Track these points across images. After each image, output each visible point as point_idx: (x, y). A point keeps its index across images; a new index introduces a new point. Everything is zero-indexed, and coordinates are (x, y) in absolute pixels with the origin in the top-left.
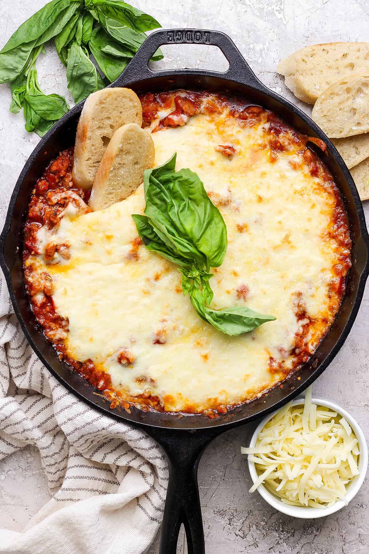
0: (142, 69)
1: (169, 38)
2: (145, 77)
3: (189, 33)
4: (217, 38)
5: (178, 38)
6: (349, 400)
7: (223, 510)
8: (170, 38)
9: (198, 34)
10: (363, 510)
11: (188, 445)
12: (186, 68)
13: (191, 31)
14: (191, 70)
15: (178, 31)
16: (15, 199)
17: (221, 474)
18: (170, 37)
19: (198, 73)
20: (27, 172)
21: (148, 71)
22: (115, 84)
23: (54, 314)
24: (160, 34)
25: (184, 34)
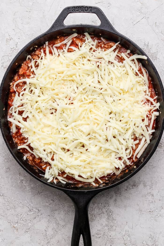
0: (60, 25)
1: (73, 10)
2: (62, 28)
3: (82, 8)
4: (95, 10)
5: (77, 10)
6: (142, 209)
9: (86, 8)
11: (84, 198)
12: (81, 24)
13: (83, 7)
14: (83, 25)
15: (77, 7)
16: (2, 85)
21: (63, 25)
22: (48, 31)
23: (21, 137)
24: (68, 8)
25: (80, 8)
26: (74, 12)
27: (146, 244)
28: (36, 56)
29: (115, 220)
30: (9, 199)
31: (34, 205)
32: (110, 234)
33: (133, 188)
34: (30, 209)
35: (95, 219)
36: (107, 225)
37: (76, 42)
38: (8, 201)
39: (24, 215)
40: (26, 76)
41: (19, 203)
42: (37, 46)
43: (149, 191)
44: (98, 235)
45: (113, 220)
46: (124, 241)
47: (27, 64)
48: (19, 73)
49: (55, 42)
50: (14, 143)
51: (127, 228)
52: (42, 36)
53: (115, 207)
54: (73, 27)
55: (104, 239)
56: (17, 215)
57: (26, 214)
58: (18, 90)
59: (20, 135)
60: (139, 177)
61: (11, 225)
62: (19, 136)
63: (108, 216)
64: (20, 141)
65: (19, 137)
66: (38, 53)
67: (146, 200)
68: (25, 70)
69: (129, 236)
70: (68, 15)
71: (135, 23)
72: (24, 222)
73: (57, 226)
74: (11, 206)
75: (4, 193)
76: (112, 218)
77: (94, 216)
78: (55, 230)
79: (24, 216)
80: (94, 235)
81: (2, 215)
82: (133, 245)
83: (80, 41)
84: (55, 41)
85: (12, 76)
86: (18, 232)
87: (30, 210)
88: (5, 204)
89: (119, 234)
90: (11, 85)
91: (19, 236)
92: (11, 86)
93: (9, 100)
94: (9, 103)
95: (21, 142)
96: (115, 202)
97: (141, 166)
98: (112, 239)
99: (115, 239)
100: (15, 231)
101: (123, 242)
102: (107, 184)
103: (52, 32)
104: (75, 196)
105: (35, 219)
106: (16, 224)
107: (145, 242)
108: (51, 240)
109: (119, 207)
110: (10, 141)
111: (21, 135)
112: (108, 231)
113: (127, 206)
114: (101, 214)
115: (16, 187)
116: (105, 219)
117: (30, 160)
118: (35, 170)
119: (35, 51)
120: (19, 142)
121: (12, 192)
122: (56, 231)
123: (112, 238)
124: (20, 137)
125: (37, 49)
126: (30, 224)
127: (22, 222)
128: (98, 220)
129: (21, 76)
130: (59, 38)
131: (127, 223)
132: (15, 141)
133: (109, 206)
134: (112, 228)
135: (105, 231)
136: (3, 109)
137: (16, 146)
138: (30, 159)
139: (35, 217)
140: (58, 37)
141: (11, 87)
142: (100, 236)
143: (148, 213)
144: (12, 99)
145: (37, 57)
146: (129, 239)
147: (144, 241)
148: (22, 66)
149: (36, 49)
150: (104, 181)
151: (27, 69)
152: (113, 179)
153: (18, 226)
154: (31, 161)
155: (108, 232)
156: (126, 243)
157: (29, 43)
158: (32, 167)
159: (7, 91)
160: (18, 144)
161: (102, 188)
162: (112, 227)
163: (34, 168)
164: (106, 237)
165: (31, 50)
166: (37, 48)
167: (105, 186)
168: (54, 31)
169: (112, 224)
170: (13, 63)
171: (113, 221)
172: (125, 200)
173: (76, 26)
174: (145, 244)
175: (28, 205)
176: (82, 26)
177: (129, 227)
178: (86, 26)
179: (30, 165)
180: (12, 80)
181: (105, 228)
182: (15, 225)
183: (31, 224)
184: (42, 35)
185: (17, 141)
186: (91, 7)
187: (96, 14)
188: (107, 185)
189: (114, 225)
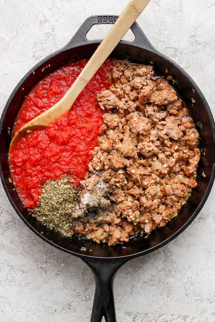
2: (84, 43)
3: (111, 18)
5: (104, 21)
6: (210, 250)
7: (130, 312)
8: (99, 21)
9: (116, 18)
11: (108, 267)
13: (112, 17)
15: (104, 16)
17: (130, 290)
21: (85, 40)
25: (108, 18)
29: (175, 263)
32: (167, 281)
33: (199, 222)
35: (148, 260)
44: (152, 282)
45: (172, 262)
46: (186, 291)
51: (189, 273)
53: (175, 246)
55: (159, 287)
56: (47, 252)
57: (58, 251)
60: (208, 208)
61: (38, 264)
63: (165, 257)
69: (192, 284)
70: (92, 26)
71: (209, 5)
72: (55, 261)
74: (38, 240)
76: (170, 260)
77: (147, 257)
79: (55, 254)
80: (146, 281)
81: (26, 251)
82: (197, 296)
86: (46, 275)
88: (31, 237)
89: (180, 281)
91: (48, 280)
96: (175, 240)
97: (184, 227)
98: (170, 288)
99: (174, 288)
100: (43, 273)
101: (184, 292)
104: (96, 264)
105: (70, 259)
106: (45, 264)
107: (212, 293)
108: (90, 287)
109: (180, 246)
112: (165, 277)
113: (191, 245)
114: (156, 254)
116: (162, 260)
123: (169, 286)
126: (62, 265)
127: (53, 261)
128: (152, 262)
131: (190, 267)
134: (170, 273)
135: (161, 277)
139: (69, 255)
142: (154, 283)
146: (192, 288)
153: (47, 267)
155: (165, 279)
156: (188, 294)
162: (170, 271)
164: (162, 285)
169: (170, 268)
171: (172, 264)
172: (189, 237)
174: (213, 296)
177: (192, 273)
181: (162, 272)
182: (43, 265)
183: (64, 265)
189: (173, 269)
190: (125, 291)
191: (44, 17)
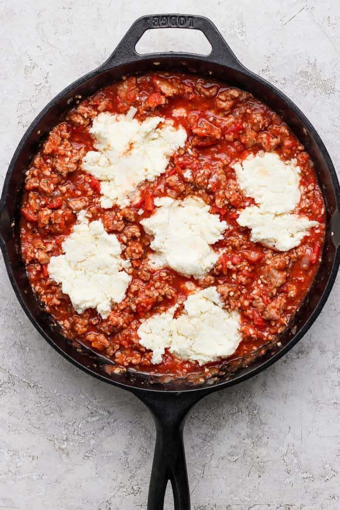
0: (129, 52)
1: (154, 23)
2: (132, 59)
3: (173, 18)
4: (200, 23)
5: (163, 23)
6: (319, 399)
7: (203, 506)
8: (156, 23)
9: (182, 19)
10: (335, 501)
12: (171, 52)
14: (176, 53)
15: (163, 16)
16: (10, 176)
17: (201, 471)
18: (156, 21)
19: (183, 56)
20: (21, 150)
21: (135, 54)
22: (103, 66)
23: (48, 281)
24: (146, 19)
25: (169, 19)
26: (158, 26)
27: (330, 470)
28: (78, 115)
29: (266, 424)
30: (48, 393)
31: (99, 401)
32: (256, 453)
33: (298, 357)
34: (92, 411)
35: (224, 423)
36: (249, 436)
37: (160, 89)
38: (45, 397)
39: (79, 424)
40: (57, 156)
41: (69, 400)
42: (80, 95)
43: (332, 362)
44: (233, 457)
45: (262, 424)
46: (287, 465)
47: (60, 133)
48: (44, 151)
49: (118, 87)
50: (33, 293)
51: (289, 438)
52: (92, 76)
53: (264, 399)
54: (154, 57)
55: (245, 463)
56: (67, 424)
57: (84, 421)
58: (41, 185)
59: (45, 276)
60: (311, 336)
61: (55, 444)
62: (44, 279)
63: (250, 417)
64: (45, 289)
65: (43, 282)
66: (83, 110)
67: (325, 380)
68: (57, 144)
69: (295, 455)
70: (144, 32)
71: (286, 20)
72: (81, 437)
73: (149, 443)
74: (52, 407)
75: (36, 382)
76: (259, 420)
77: (221, 418)
78: (145, 450)
79: (80, 426)
80: (224, 457)
81: (35, 425)
82: (304, 473)
83: (170, 86)
84: (118, 85)
85: (30, 157)
87: (92, 413)
88: (40, 403)
89: (276, 451)
90: (26, 176)
91: (72, 468)
92: (27, 178)
93: (24, 206)
94: (23, 213)
95: (48, 291)
96: (264, 389)
98: (261, 464)
99: (268, 463)
100: (64, 456)
101: (284, 468)
102: (222, 378)
103: (112, 68)
105: (103, 432)
106: (65, 442)
107: (328, 466)
108: (138, 472)
109: (272, 398)
110: (25, 290)
111: (47, 277)
113: (288, 395)
114: (236, 413)
115: (61, 367)
116: (246, 422)
117: (65, 327)
118: (76, 348)
119: (77, 106)
120: (43, 291)
121: (52, 379)
122: (146, 452)
123: (260, 460)
124: (46, 280)
125: (80, 102)
126: (92, 442)
127: (77, 438)
128: (230, 426)
129: (48, 157)
130: (125, 80)
131: (290, 428)
132: (34, 288)
133: (252, 395)
134: (259, 440)
135: (246, 449)
136: (11, 224)
137: (37, 300)
138: (65, 325)
139: (101, 426)
140: (124, 78)
141: (28, 180)
142: (237, 457)
143: (332, 405)
144: (29, 204)
145: (81, 118)
146: (295, 461)
147: (325, 465)
148: (49, 135)
149: (78, 102)
150: (217, 372)
151: (59, 143)
152: (235, 368)
153: (68, 447)
154: (67, 330)
156: (290, 471)
157: (64, 91)
158: (69, 343)
159: (19, 187)
160: (42, 295)
161: (211, 387)
162: (259, 438)
163: (73, 344)
164: (249, 459)
165: (68, 103)
166: (81, 100)
167: (218, 383)
168: (116, 67)
169: (259, 432)
170: (32, 131)
171: (262, 426)
172: (284, 383)
173: (161, 54)
175: (86, 403)
176: (174, 56)
177: (294, 437)
178: (181, 55)
179: (66, 339)
180: (30, 164)
181: (247, 441)
182: (62, 445)
183: (94, 442)
184: (92, 74)
185: (40, 289)
186: (192, 17)
187: (203, 31)
188: (222, 381)
189: (264, 434)
190: (192, 475)
191: (31, 60)
